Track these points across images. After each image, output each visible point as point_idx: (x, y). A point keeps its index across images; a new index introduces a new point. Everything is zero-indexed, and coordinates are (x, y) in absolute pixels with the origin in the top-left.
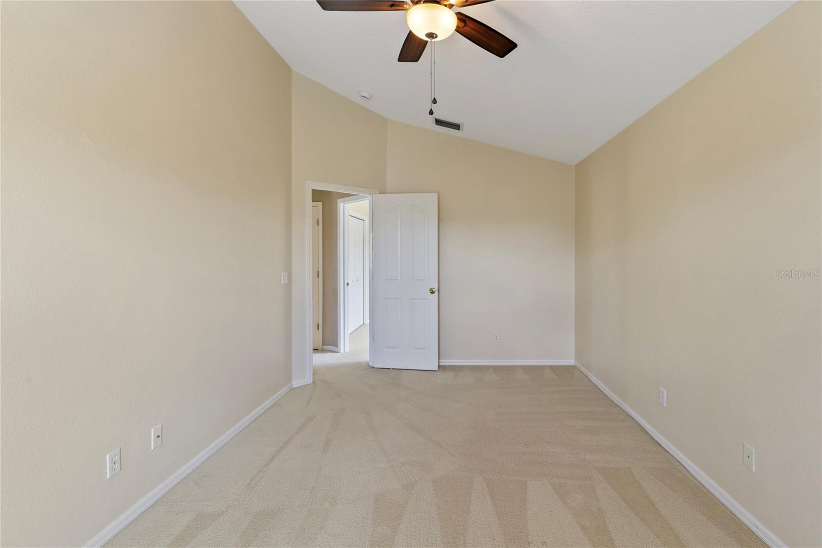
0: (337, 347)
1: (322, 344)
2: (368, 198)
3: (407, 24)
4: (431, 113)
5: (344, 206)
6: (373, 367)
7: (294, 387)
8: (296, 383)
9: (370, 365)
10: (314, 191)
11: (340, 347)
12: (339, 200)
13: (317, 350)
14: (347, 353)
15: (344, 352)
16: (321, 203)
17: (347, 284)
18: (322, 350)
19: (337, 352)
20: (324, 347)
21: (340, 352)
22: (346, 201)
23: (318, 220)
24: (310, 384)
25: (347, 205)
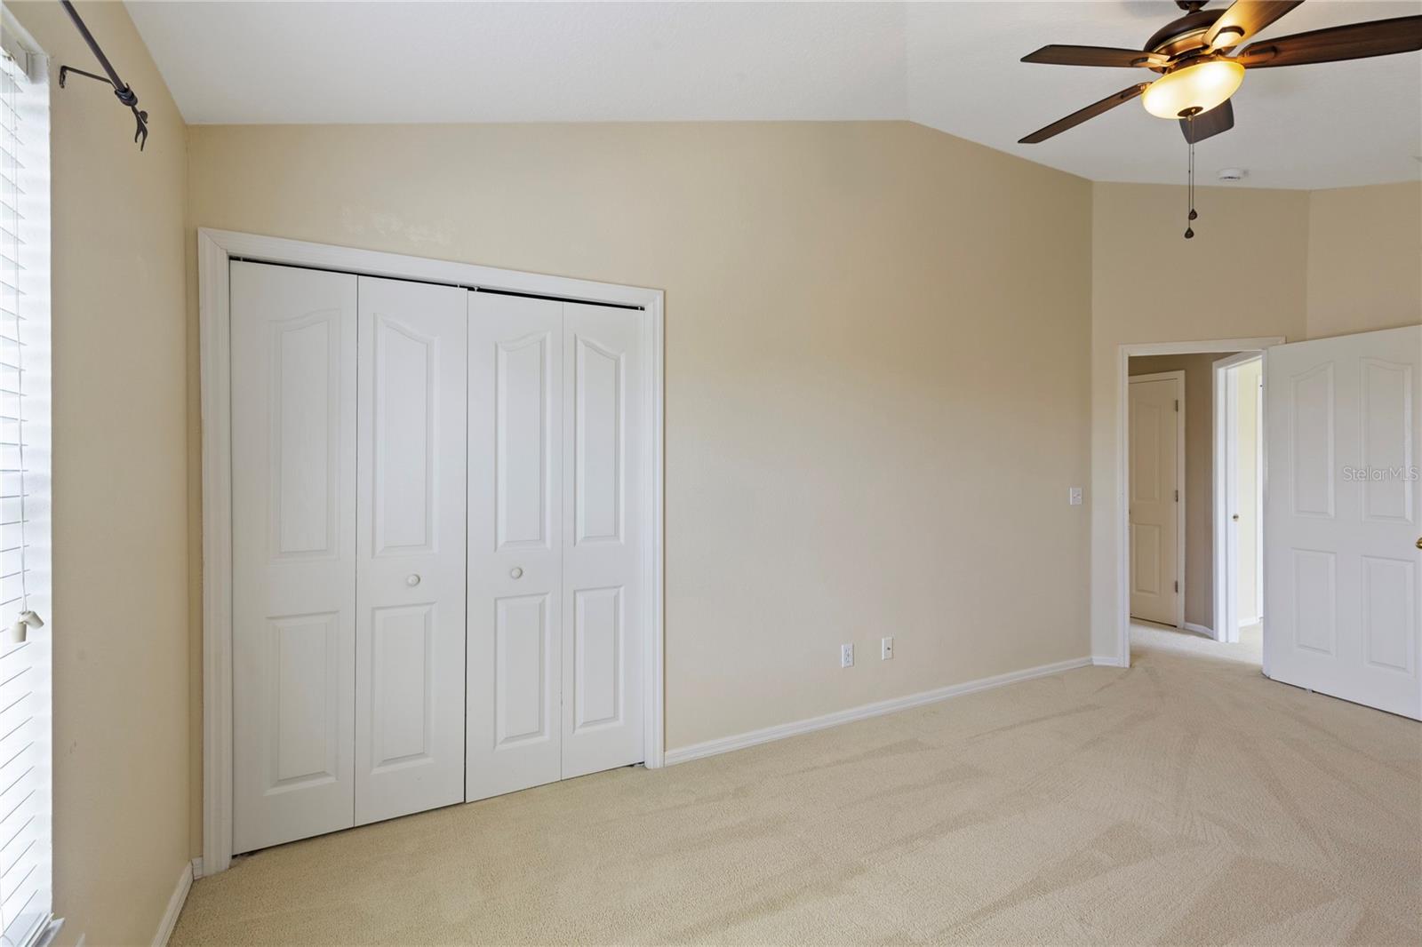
0: (1212, 629)
1: (1183, 619)
2: (1261, 356)
3: (1147, 112)
4: (1189, 234)
5: (1226, 374)
6: (1269, 678)
7: (1095, 663)
8: (1099, 659)
9: (1264, 672)
10: (1132, 360)
11: (1217, 631)
12: (1214, 364)
13: (1175, 627)
14: (1233, 644)
15: (1227, 642)
16: (1183, 372)
17: (1235, 517)
18: (1184, 629)
19: (1212, 639)
20: (1189, 624)
21: (1217, 640)
22: (1228, 363)
23: (1177, 402)
24: (1125, 668)
25: (1233, 370)
